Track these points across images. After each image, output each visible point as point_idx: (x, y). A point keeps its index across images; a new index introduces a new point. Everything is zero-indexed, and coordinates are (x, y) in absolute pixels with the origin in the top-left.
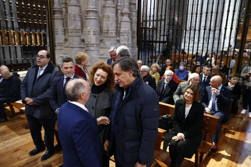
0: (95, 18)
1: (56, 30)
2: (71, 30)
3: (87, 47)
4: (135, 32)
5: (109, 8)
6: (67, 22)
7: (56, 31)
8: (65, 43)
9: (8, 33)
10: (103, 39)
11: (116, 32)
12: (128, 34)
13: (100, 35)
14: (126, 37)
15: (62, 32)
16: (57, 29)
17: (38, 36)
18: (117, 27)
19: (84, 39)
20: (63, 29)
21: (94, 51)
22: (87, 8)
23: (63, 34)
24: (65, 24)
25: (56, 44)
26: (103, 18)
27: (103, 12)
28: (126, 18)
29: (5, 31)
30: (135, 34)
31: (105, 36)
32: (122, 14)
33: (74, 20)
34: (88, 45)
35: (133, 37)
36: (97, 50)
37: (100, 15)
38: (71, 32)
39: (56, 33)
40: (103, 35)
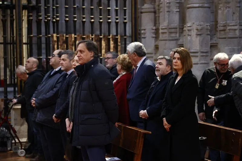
0: (201, 5)
2: (162, 29)
6: (159, 17)
7: (142, 33)
8: (155, 54)
9: (67, 38)
10: (217, 43)
13: (212, 36)
15: (152, 34)
16: (144, 30)
17: (112, 42)
19: (183, 45)
20: (154, 28)
21: (197, 64)
23: (153, 37)
24: (156, 21)
26: (219, 4)
29: (63, 36)
31: (221, 37)
33: (169, 12)
36: (201, 64)
38: (163, 33)
39: (143, 36)
40: (218, 35)
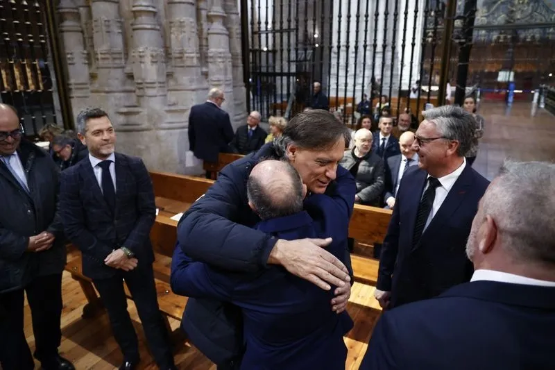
0: (153, 27)
1: (69, 56)
2: (101, 54)
3: (140, 89)
4: (237, 55)
5: (182, 5)
6: (92, 38)
7: (69, 58)
8: (91, 84)
10: (172, 73)
11: (198, 55)
12: (225, 60)
13: (166, 62)
14: (222, 66)
15: (83, 59)
16: (71, 54)
17: (28, 70)
18: (201, 46)
19: (132, 73)
20: (85, 52)
21: (156, 96)
22: (134, 6)
23: (85, 64)
24: (88, 42)
25: (72, 87)
26: (171, 27)
27: (168, 14)
28: (217, 26)
30: (237, 59)
31: (177, 65)
32: (210, 19)
33: (108, 32)
34: (141, 86)
35: (234, 66)
36: (161, 96)
37: (164, 21)
38: (103, 59)
39: (69, 62)
40: (173, 62)
